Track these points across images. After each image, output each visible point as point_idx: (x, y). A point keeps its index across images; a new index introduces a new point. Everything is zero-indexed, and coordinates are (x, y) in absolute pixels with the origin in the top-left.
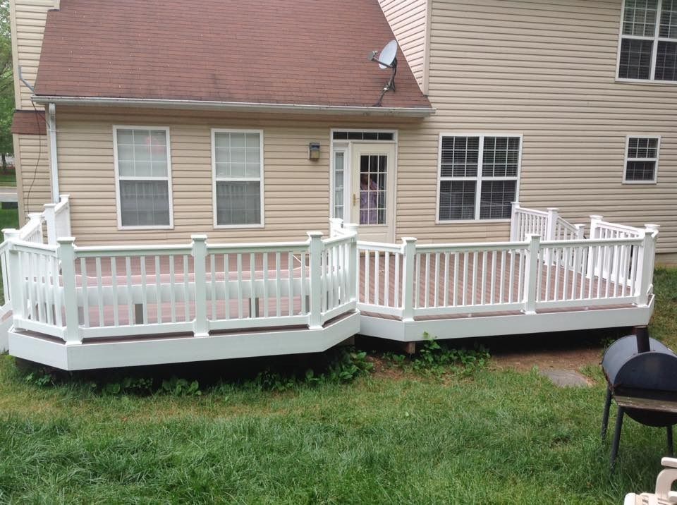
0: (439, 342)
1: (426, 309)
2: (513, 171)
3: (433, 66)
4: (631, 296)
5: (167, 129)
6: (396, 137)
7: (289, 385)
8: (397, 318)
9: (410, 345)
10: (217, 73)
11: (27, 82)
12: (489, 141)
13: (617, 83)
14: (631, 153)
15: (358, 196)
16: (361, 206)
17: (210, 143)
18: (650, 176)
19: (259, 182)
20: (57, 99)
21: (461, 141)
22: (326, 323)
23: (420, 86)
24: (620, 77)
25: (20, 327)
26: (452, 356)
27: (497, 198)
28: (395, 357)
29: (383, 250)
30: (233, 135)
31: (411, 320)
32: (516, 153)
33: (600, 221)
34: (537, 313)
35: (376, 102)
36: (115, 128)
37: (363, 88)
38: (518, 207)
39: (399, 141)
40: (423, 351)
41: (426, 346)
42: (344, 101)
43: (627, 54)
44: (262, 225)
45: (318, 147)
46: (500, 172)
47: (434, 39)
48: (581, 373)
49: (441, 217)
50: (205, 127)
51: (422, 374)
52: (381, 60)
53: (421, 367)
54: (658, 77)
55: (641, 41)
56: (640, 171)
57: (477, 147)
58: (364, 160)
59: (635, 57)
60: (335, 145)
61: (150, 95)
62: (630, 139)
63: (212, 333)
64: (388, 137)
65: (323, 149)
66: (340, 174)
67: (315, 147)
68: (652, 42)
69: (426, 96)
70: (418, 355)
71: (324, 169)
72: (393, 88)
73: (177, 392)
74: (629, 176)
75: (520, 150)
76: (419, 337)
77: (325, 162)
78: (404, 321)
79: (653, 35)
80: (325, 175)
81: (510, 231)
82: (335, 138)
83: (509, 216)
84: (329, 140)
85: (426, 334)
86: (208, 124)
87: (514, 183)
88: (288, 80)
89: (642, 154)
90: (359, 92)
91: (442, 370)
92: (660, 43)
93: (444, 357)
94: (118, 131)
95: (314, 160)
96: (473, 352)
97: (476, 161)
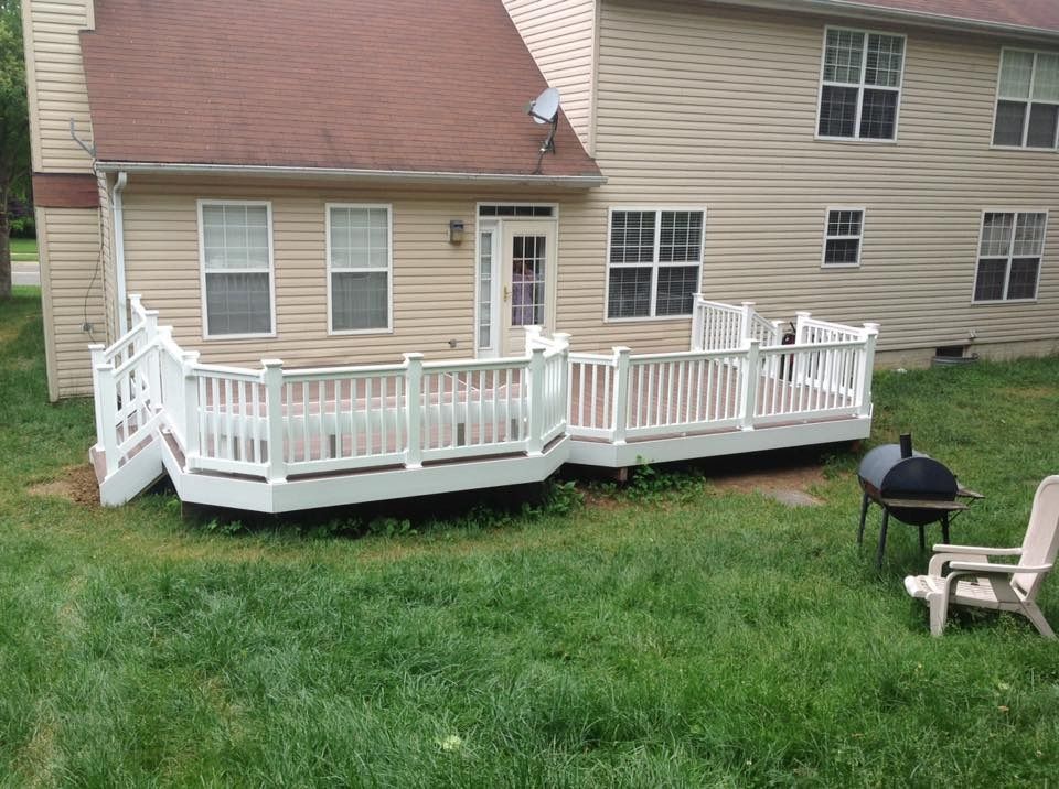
0: (652, 466)
1: (638, 430)
2: (694, 254)
3: (601, 121)
4: (852, 406)
5: (268, 204)
6: (556, 212)
7: (505, 520)
8: (605, 441)
9: (622, 471)
10: (328, 127)
11: (84, 143)
12: (667, 216)
13: (816, 141)
14: (832, 230)
15: (510, 289)
16: (514, 302)
17: (324, 223)
18: (852, 258)
19: (386, 273)
20: (130, 166)
21: (634, 216)
22: (546, 447)
23: (584, 146)
24: (820, 134)
25: (197, 466)
26: (666, 481)
27: (676, 289)
28: (604, 486)
29: (577, 361)
30: (354, 211)
31: (623, 442)
32: (699, 232)
33: (808, 319)
34: (755, 428)
35: (535, 168)
36: (201, 203)
37: (515, 149)
38: (701, 299)
39: (560, 217)
40: (636, 477)
41: (639, 471)
42: (494, 166)
43: (828, 104)
44: (390, 330)
45: (462, 226)
46: (680, 255)
47: (602, 86)
48: (807, 492)
49: (611, 315)
50: (318, 201)
51: (639, 503)
52: (535, 110)
53: (636, 495)
54: (863, 134)
55: (843, 88)
56: (841, 251)
57: (653, 225)
58: (517, 241)
59: (836, 108)
60: (481, 223)
61: (250, 159)
62: (831, 212)
63: (425, 464)
64: (546, 212)
65: (467, 229)
66: (487, 261)
67: (457, 227)
68: (857, 90)
69: (593, 160)
70: (630, 482)
71: (469, 254)
72: (552, 148)
73: (389, 533)
74: (829, 258)
75: (704, 228)
76: (632, 462)
77: (469, 246)
78: (615, 444)
79: (857, 81)
80: (470, 262)
81: (690, 329)
82: (481, 214)
83: (690, 311)
84: (474, 216)
85: (639, 458)
86: (321, 197)
87: (696, 269)
88: (420, 138)
89: (844, 230)
90: (510, 154)
91: (658, 497)
92: (866, 91)
93: (659, 483)
94: (205, 207)
95: (456, 243)
96: (687, 476)
97: (652, 242)
